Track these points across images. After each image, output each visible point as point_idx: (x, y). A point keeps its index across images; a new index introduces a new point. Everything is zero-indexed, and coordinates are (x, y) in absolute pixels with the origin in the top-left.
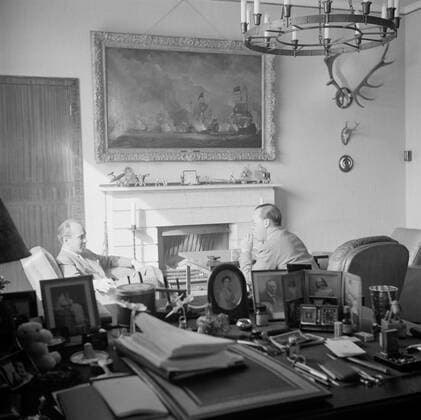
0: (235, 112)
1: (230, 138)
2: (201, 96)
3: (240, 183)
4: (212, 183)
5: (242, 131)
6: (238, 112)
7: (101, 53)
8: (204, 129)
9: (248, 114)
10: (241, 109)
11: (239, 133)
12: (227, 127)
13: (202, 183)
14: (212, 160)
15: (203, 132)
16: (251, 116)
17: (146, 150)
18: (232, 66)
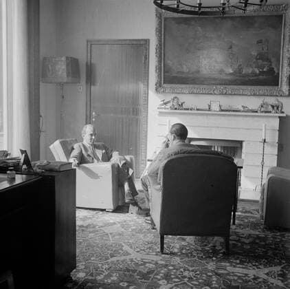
0: (257, 59)
1: (251, 78)
2: (231, 47)
3: (257, 112)
4: (234, 111)
5: (262, 73)
6: (259, 59)
7: (161, 22)
8: (232, 72)
9: (268, 60)
10: (261, 57)
11: (259, 75)
12: (250, 71)
13: (222, 111)
14: (235, 94)
15: (231, 74)
16: (270, 62)
17: (188, 86)
18: (256, 25)
